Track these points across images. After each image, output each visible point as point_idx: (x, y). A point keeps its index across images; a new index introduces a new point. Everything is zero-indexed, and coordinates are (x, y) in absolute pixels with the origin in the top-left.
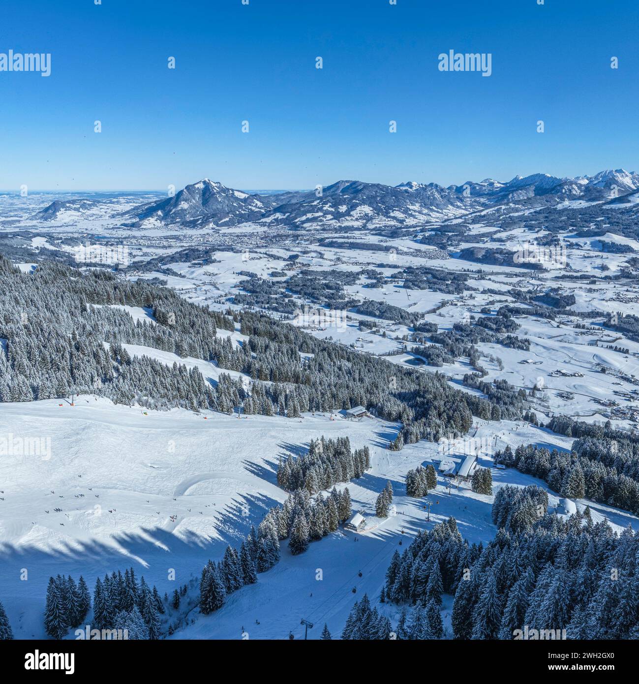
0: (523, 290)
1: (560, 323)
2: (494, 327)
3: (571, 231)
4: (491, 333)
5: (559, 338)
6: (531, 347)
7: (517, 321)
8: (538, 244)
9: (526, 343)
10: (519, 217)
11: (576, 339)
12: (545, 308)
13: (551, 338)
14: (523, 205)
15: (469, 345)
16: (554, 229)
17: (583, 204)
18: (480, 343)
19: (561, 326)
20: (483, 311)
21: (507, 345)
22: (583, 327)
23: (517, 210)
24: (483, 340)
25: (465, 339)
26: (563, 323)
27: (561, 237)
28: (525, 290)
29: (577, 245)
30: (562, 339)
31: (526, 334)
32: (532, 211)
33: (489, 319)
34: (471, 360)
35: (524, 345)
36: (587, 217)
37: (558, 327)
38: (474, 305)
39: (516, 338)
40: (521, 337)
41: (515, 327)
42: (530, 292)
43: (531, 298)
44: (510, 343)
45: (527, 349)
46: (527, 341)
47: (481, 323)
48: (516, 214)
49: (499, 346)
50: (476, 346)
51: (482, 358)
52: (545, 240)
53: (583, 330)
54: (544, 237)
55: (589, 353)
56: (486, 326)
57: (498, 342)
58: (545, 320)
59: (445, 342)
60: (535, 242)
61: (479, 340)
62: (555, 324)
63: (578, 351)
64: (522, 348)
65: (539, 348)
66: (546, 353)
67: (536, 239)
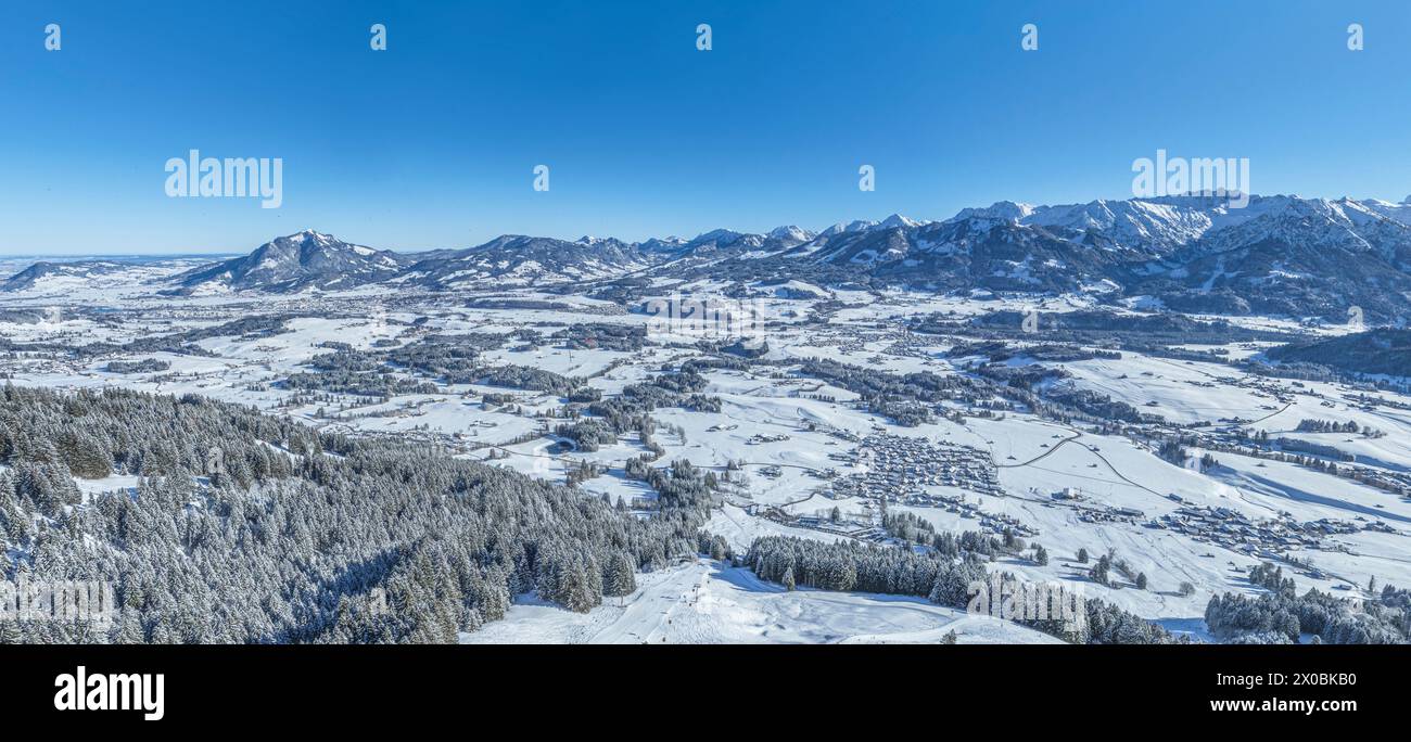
0: (711, 341)
1: (755, 374)
2: (676, 386)
3: (756, 280)
4: (670, 393)
5: (755, 393)
6: (724, 407)
7: (704, 376)
8: (725, 294)
9: (716, 403)
10: (704, 268)
11: (774, 391)
12: (737, 359)
13: (745, 393)
14: (707, 258)
15: (642, 414)
16: (740, 279)
17: (764, 254)
18: (657, 410)
19: (756, 377)
20: (664, 369)
21: (692, 408)
22: (781, 376)
23: (701, 263)
24: (661, 405)
25: (637, 406)
26: (758, 374)
27: (746, 286)
28: (715, 341)
29: (764, 293)
30: (758, 392)
31: (715, 391)
32: (716, 262)
33: (670, 377)
34: (641, 434)
35: (713, 406)
36: (769, 266)
37: (753, 378)
38: (654, 363)
39: (703, 398)
40: (709, 395)
41: (704, 383)
42: (719, 343)
43: (721, 350)
44: (696, 405)
45: (718, 411)
46: (717, 399)
47: (662, 384)
48: (700, 266)
49: (682, 410)
50: (651, 415)
51: (657, 430)
52: (731, 290)
53: (783, 380)
54: (730, 287)
55: (791, 407)
56: (666, 386)
57: (681, 405)
58: (738, 372)
59: (608, 412)
60: (722, 293)
61: (655, 406)
62: (749, 376)
63: (778, 405)
64: (712, 410)
65: (732, 406)
66: (741, 413)
67: (723, 289)
